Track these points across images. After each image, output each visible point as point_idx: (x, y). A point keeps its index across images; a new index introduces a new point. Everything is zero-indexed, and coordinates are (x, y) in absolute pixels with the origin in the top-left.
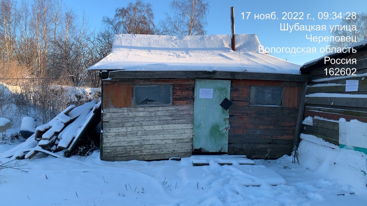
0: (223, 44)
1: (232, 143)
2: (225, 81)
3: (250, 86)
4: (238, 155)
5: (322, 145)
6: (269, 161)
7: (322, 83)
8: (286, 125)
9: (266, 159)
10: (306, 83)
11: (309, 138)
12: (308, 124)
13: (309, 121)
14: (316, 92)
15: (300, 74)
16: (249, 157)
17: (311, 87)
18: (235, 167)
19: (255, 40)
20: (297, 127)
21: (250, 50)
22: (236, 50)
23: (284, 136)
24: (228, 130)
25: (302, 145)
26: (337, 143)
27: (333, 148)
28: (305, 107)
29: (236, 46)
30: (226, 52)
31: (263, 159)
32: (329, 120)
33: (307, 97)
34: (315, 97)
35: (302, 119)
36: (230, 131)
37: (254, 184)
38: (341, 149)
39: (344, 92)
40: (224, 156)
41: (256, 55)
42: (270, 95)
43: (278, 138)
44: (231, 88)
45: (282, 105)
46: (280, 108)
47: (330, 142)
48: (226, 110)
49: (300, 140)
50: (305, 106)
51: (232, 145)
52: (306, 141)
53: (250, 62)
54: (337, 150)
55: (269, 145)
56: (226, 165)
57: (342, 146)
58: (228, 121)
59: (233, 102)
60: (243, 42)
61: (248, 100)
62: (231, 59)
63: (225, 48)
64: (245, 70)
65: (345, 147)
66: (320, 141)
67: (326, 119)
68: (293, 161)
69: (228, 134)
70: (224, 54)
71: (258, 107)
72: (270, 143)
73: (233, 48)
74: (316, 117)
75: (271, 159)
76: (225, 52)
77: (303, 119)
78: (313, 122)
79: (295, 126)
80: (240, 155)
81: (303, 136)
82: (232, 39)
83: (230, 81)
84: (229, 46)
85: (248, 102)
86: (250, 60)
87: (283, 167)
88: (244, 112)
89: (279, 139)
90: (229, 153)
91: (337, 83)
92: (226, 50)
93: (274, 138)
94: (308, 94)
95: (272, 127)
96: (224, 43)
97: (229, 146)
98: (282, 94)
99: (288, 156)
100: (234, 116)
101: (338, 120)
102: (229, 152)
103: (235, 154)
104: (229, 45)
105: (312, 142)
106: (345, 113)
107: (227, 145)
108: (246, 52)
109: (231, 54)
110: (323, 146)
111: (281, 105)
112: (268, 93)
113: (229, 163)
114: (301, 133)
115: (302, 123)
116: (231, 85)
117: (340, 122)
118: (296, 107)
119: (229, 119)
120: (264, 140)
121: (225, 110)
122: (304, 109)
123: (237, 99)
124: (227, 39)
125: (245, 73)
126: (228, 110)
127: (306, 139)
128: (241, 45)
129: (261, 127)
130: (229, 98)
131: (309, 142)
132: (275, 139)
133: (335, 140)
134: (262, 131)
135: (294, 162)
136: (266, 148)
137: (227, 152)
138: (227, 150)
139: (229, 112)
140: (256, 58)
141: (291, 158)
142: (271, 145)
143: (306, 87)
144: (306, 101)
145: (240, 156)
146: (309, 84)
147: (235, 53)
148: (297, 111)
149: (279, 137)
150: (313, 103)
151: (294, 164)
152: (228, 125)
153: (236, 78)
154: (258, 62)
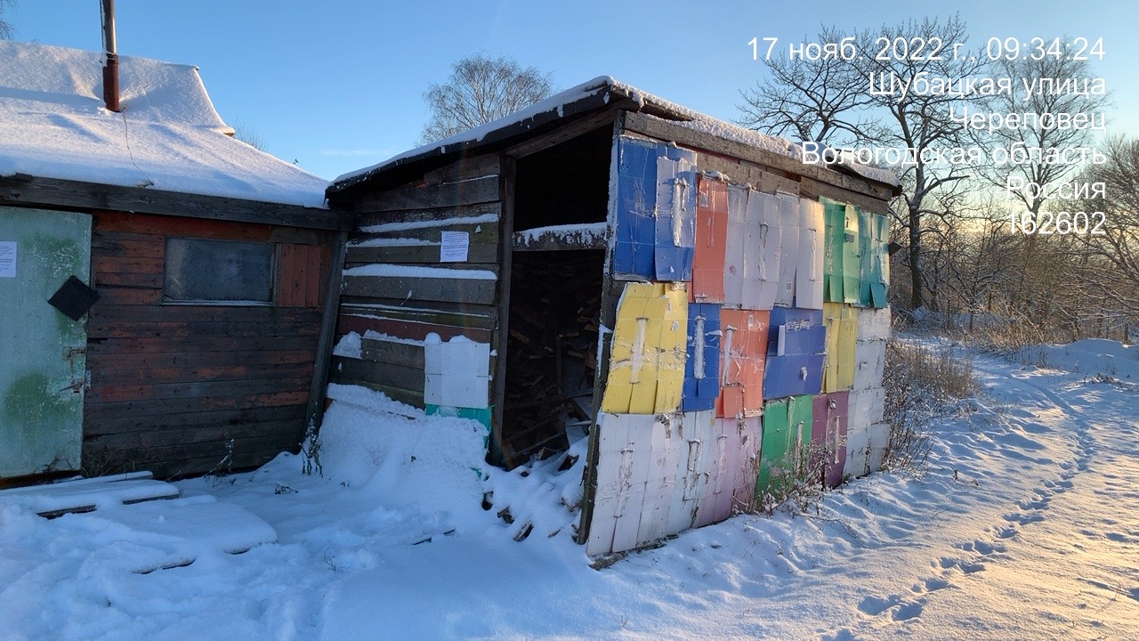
0: (69, 82)
1: (100, 435)
2: (69, 217)
3: (167, 239)
4: (122, 473)
5: (383, 413)
6: (232, 477)
7: (385, 238)
8: (287, 362)
9: (223, 472)
10: (344, 236)
11: (350, 394)
12: (349, 355)
13: (350, 345)
14: (371, 263)
15: (326, 207)
16: (161, 476)
17: (356, 246)
18: (107, 516)
19: (192, 84)
20: (319, 366)
21: (174, 118)
22: (122, 111)
23: (279, 395)
24: (82, 392)
25: (332, 417)
26: (419, 403)
27: (410, 418)
28: (340, 307)
29: (124, 97)
30: (83, 113)
31: (212, 474)
32: (401, 341)
33: (347, 277)
34: (367, 275)
35: (332, 341)
36: (90, 394)
37: (169, 560)
38: (429, 417)
39: (436, 264)
40: (66, 484)
41: (195, 136)
42: (234, 269)
43: (260, 404)
44: (92, 240)
45: (274, 300)
46: (266, 309)
47: (404, 399)
48: (76, 319)
49: (325, 403)
50: (341, 302)
51: (96, 443)
52: (344, 403)
53: (169, 157)
54: (419, 421)
55: (231, 427)
56: (67, 516)
57: (431, 410)
58: (81, 361)
59: (102, 291)
60: (151, 88)
61: (159, 284)
62: (96, 139)
63: (78, 96)
64: (144, 181)
65: (438, 410)
66: (378, 400)
67: (394, 339)
68: (306, 468)
69: (82, 403)
70: (73, 118)
71: (195, 308)
72: (233, 422)
73: (111, 100)
74: (369, 334)
75: (236, 470)
76: (78, 112)
77: (336, 341)
78: (362, 348)
79: (314, 363)
80: (130, 471)
81: (334, 390)
82: (104, 69)
83: (90, 217)
84: (95, 92)
85: (159, 292)
86: (170, 150)
87: (274, 492)
88: (143, 324)
89: (262, 407)
90: (88, 471)
91: (421, 238)
92: (79, 104)
93: (249, 405)
94: (350, 268)
95: (241, 370)
96: (75, 77)
97: (88, 446)
98: (272, 265)
99: (291, 455)
100: (106, 339)
101: (424, 339)
102: (88, 469)
103: (111, 469)
104: (95, 87)
105: (360, 407)
106: (438, 318)
107: (80, 444)
108: (159, 121)
109: (101, 123)
110: (385, 414)
111: (270, 300)
112: (229, 262)
113: (82, 506)
114: (329, 381)
115: (332, 352)
116: (93, 229)
117: (427, 345)
118: (315, 304)
119: (87, 351)
120: (214, 413)
121: (69, 320)
122: (339, 312)
123: (116, 280)
124: (88, 68)
125: (145, 193)
126: (83, 321)
127: (343, 399)
128: (141, 97)
129: (206, 372)
130: (85, 276)
131: (352, 406)
132: (250, 408)
133: (415, 393)
134: (208, 384)
135: (307, 471)
136: (223, 439)
137: (78, 468)
138: (79, 460)
139: (86, 327)
140: (192, 146)
141: (298, 461)
142: (239, 426)
143: (345, 248)
144: (344, 286)
145: (130, 475)
146: (350, 238)
147: (117, 119)
148: (319, 316)
149: (265, 401)
150: (361, 293)
151: (306, 477)
152: (81, 374)
153: (113, 206)
154: (199, 160)
